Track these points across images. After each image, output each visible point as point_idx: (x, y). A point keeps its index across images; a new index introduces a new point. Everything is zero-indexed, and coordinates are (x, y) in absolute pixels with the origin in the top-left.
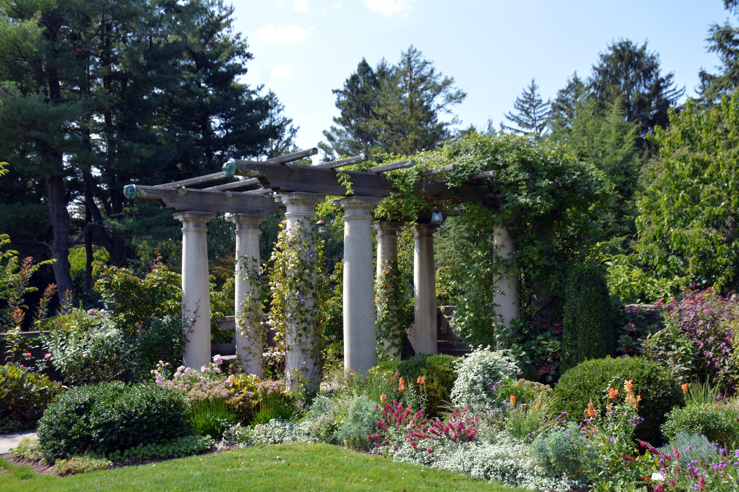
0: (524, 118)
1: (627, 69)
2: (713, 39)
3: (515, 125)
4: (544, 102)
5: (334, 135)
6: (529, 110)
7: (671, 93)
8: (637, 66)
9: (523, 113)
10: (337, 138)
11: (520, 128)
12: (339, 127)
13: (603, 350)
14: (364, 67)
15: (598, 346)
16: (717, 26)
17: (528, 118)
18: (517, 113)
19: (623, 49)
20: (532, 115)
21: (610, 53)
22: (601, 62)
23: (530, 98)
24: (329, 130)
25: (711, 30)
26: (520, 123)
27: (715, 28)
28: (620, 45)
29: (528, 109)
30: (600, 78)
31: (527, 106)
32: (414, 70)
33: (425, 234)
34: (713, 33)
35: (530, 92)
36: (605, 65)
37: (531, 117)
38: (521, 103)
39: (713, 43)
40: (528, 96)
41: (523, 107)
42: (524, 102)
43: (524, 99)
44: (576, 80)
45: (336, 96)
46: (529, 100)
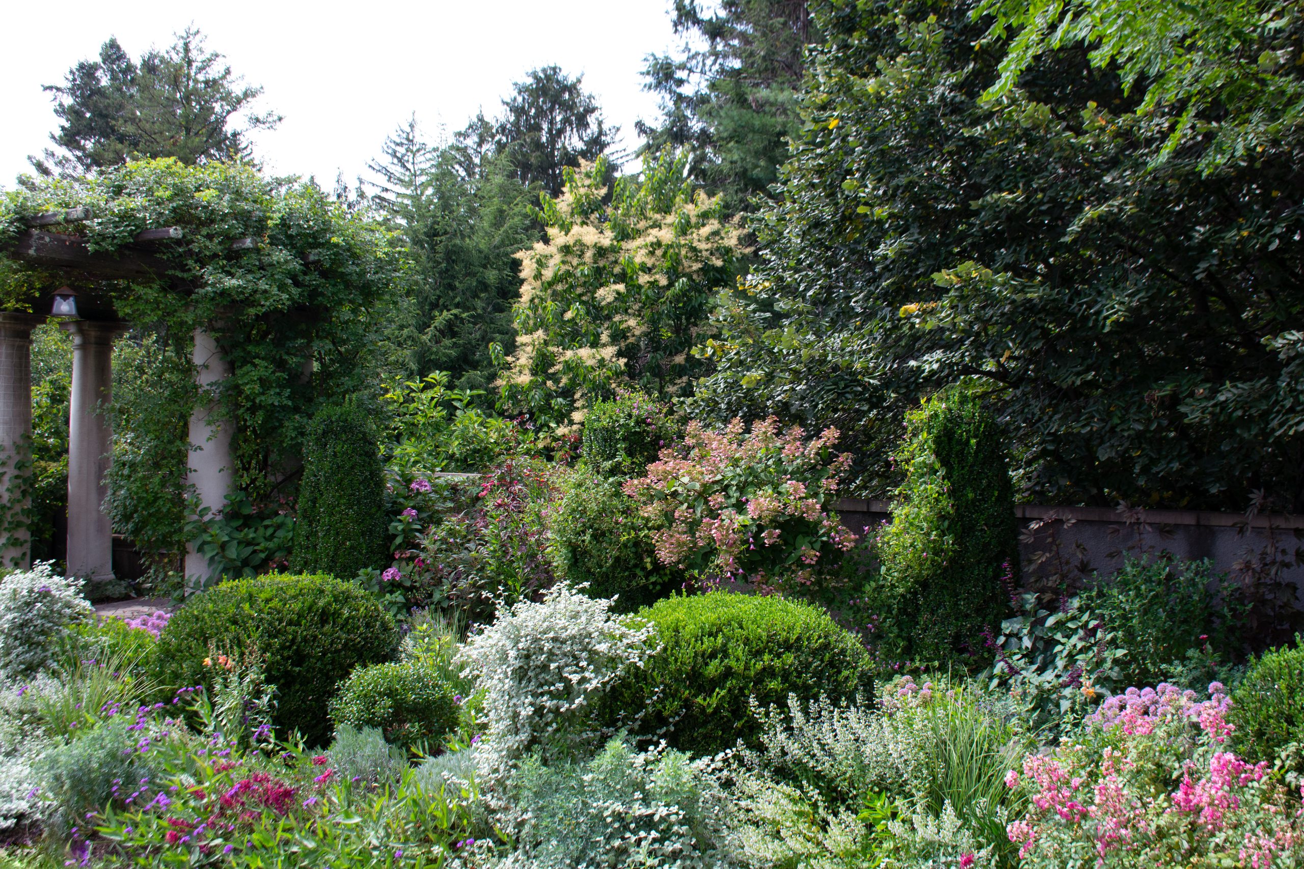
0: (397, 170)
1: (552, 110)
2: (648, 73)
3: (382, 180)
4: (430, 147)
5: (50, 164)
6: (406, 158)
7: (620, 155)
8: (568, 107)
9: (396, 161)
10: (56, 171)
11: (389, 186)
12: (62, 151)
13: (360, 553)
14: (113, 52)
15: (352, 547)
16: (653, 55)
17: (403, 170)
18: (386, 161)
19: (548, 78)
20: (409, 166)
21: (530, 81)
22: (515, 93)
23: (408, 139)
24: (41, 157)
25: (646, 60)
26: (390, 176)
27: (651, 58)
28: (544, 71)
29: (403, 155)
30: (512, 119)
31: (401, 150)
32: (194, 65)
33: (93, 340)
34: (648, 64)
35: (408, 130)
36: (520, 99)
37: (408, 169)
38: (393, 146)
39: (650, 79)
40: (405, 135)
41: (395, 152)
42: (398, 144)
43: (398, 141)
44: (481, 119)
45: (50, 94)
46: (405, 142)
